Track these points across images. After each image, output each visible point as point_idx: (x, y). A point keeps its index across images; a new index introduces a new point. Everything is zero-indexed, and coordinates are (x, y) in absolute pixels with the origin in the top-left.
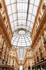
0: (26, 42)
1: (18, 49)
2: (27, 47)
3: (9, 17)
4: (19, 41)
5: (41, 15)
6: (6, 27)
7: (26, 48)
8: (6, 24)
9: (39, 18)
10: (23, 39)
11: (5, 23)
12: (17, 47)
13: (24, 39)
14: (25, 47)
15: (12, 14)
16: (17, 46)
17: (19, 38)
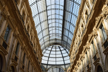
0: (63, 57)
1: (49, 69)
2: (65, 65)
6: (21, 14)
8: (22, 7)
11: (19, 7)
12: (49, 67)
14: (63, 65)
17: (51, 51)
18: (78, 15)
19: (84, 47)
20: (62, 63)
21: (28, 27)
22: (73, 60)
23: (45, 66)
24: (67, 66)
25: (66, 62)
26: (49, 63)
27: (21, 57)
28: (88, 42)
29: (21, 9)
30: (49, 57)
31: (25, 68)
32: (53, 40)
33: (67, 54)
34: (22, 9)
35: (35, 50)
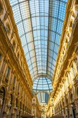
0: (48, 84)
1: (38, 93)
2: (50, 90)
3: (17, 26)
4: (39, 83)
5: (73, 16)
7: (48, 92)
8: (12, 37)
9: (71, 23)
10: (44, 81)
13: (46, 81)
15: (22, 20)
16: (36, 90)
17: (39, 79)
18: (59, 44)
19: (65, 71)
20: (48, 88)
21: (18, 55)
22: (55, 87)
23: (35, 91)
24: (51, 91)
25: (50, 88)
26: (38, 88)
27: (11, 79)
28: (68, 66)
29: (11, 39)
30: (38, 84)
31: (15, 89)
32: (40, 73)
33: (51, 82)
34: (13, 39)
35: (25, 74)
